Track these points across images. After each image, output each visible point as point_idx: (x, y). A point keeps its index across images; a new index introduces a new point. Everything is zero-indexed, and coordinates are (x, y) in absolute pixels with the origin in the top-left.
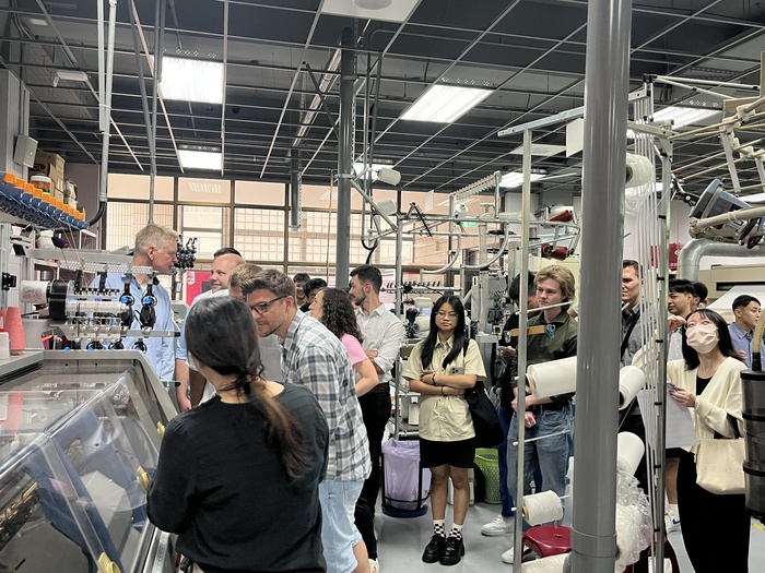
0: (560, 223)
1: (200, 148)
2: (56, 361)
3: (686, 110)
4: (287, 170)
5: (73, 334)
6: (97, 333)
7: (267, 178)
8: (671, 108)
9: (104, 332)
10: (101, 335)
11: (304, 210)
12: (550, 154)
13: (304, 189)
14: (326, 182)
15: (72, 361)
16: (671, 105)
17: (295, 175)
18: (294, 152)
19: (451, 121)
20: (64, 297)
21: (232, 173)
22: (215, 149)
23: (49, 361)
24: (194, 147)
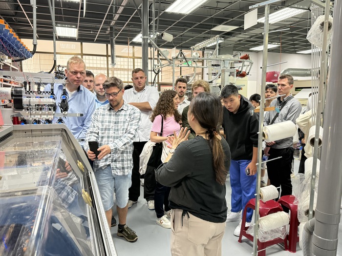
0: (244, 60)
1: (67, 26)
2: (19, 131)
3: (293, 9)
4: (108, 38)
5: (28, 116)
6: (41, 115)
7: (98, 41)
8: (288, 8)
9: (44, 115)
10: (43, 116)
11: (117, 56)
12: (228, 31)
13: (116, 47)
14: (126, 43)
15: (28, 131)
16: (288, 7)
17: (112, 40)
18: (111, 28)
19: (188, 13)
20: (21, 96)
21: (82, 39)
22: (74, 26)
23: (16, 131)
24: (64, 25)
